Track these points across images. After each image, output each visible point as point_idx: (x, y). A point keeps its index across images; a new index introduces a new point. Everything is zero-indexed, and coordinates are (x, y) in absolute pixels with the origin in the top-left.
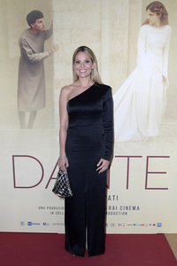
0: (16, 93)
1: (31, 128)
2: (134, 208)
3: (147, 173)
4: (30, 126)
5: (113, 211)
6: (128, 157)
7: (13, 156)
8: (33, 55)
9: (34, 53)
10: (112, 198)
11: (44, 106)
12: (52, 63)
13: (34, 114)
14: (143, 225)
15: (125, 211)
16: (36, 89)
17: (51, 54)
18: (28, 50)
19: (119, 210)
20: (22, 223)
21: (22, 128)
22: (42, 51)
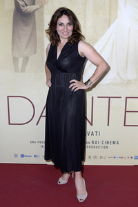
0: (11, 41)
1: (24, 72)
2: (114, 143)
3: (126, 112)
4: (23, 70)
5: (96, 145)
6: (109, 98)
7: (8, 97)
8: (26, 8)
9: (27, 5)
10: (95, 133)
11: (35, 53)
12: (42, 14)
13: (26, 60)
14: (122, 158)
15: (106, 145)
16: (28, 37)
17: (42, 7)
18: (21, 3)
19: (100, 144)
20: (16, 156)
21: (16, 72)
22: (34, 4)
